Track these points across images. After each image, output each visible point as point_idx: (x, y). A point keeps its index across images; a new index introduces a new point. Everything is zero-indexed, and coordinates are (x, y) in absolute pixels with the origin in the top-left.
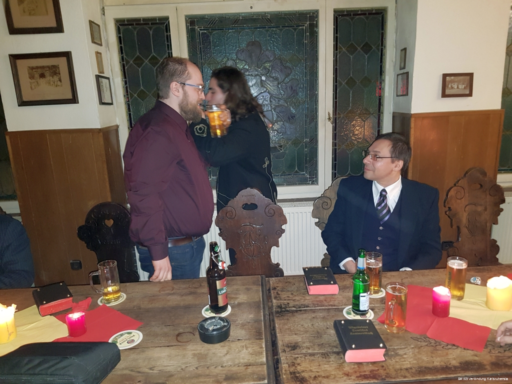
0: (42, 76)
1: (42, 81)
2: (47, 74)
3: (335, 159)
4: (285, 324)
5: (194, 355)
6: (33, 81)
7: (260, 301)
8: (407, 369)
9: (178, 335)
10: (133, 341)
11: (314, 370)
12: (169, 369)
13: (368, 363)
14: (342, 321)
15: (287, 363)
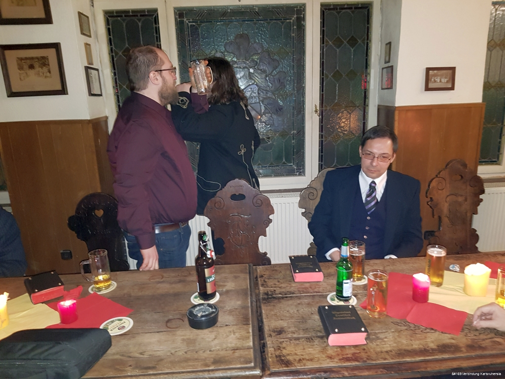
0: (32, 67)
1: (31, 72)
2: (36, 65)
3: (321, 151)
4: (271, 310)
5: (183, 340)
6: (22, 72)
7: (247, 288)
8: (387, 352)
9: (168, 321)
10: (124, 327)
11: (298, 354)
12: (159, 353)
13: (350, 346)
14: (325, 306)
15: (273, 347)
